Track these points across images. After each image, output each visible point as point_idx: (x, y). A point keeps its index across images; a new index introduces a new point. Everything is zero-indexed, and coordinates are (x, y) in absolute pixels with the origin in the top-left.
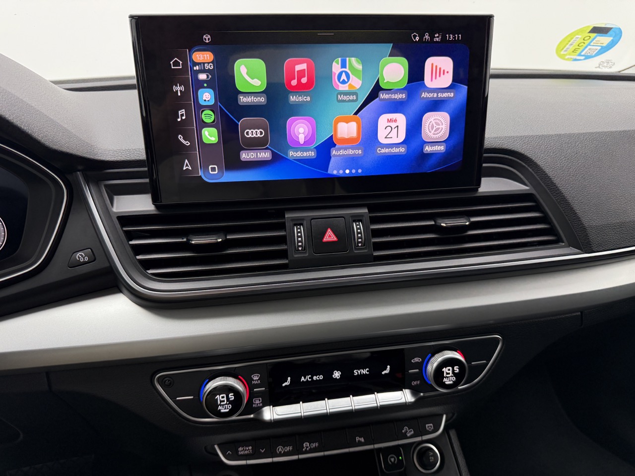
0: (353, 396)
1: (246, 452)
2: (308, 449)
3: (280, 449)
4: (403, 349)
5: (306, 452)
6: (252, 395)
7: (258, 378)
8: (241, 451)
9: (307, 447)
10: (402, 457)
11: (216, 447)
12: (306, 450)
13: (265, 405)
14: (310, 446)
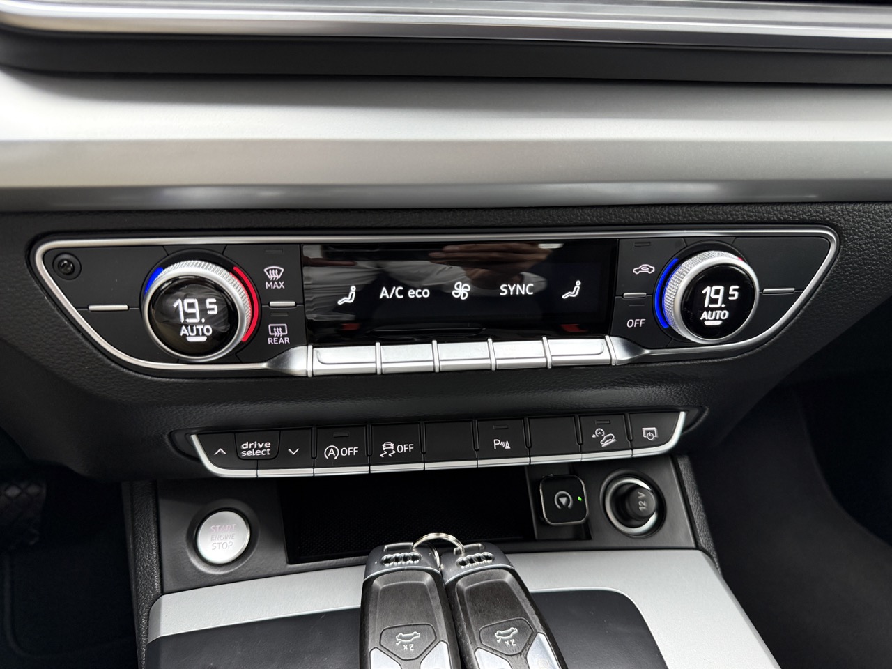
0: (494, 341)
1: (258, 453)
2: (390, 455)
3: (331, 451)
4: (615, 242)
5: (387, 461)
6: (263, 316)
7: (278, 277)
8: (247, 450)
9: (389, 451)
10: (583, 498)
11: (194, 438)
12: (387, 455)
13: (295, 343)
14: (395, 449)
